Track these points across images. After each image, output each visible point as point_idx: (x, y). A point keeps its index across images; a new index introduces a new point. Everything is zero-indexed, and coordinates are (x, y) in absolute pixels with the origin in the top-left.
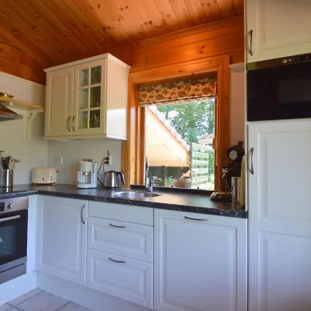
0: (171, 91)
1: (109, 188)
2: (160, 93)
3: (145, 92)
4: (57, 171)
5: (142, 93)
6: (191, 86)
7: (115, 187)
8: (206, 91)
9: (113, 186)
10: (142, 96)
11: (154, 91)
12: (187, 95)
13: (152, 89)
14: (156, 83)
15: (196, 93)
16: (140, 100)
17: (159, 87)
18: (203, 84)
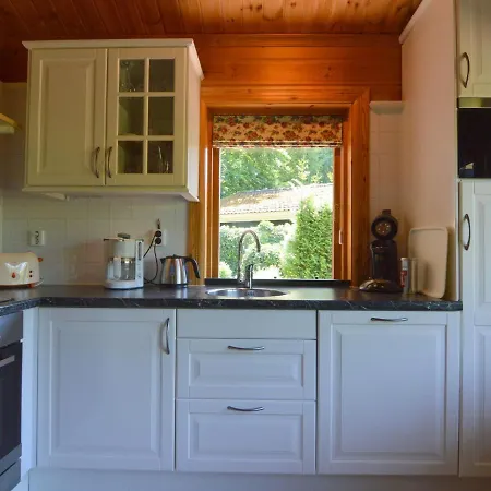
0: (270, 128)
1: (172, 286)
2: (252, 129)
3: (223, 124)
4: (40, 259)
5: (218, 125)
6: (303, 125)
7: (182, 284)
8: (328, 135)
9: (179, 282)
10: (220, 129)
11: (241, 125)
12: (298, 137)
13: (237, 122)
14: (244, 112)
15: (312, 136)
16: (217, 137)
17: (249, 119)
18: (322, 124)
